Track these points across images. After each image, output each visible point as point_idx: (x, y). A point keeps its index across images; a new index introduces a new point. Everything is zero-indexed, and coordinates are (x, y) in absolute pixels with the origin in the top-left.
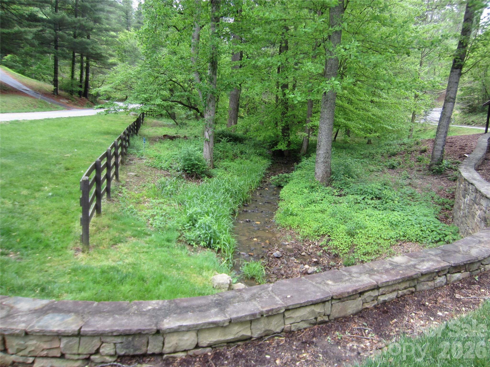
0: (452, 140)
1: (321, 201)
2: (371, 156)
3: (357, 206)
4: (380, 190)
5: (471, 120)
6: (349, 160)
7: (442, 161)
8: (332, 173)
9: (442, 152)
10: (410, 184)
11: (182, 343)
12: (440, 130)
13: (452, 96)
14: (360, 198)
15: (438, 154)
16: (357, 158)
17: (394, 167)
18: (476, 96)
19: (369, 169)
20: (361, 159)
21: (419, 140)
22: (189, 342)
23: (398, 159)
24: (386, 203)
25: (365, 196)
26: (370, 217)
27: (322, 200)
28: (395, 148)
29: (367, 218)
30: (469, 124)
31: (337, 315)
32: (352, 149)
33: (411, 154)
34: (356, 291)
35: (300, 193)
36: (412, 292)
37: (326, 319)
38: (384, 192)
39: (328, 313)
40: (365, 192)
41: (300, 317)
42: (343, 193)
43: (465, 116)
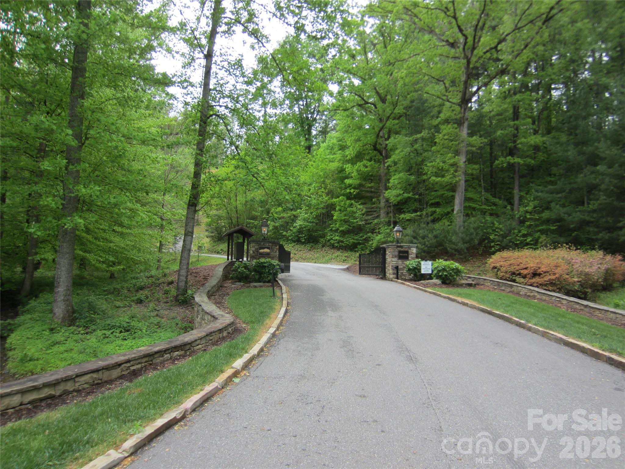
0: (197, 271)
1: (65, 342)
2: (116, 292)
3: (106, 340)
4: (128, 323)
5: (220, 249)
6: (92, 298)
7: (186, 291)
8: (74, 312)
9: (186, 282)
10: (157, 315)
11: (11, 403)
12: (183, 262)
13: (190, 230)
14: (108, 333)
15: (182, 284)
16: (100, 295)
17: (141, 301)
18: (223, 224)
19: (115, 305)
20: (105, 295)
21: (167, 271)
22: (17, 401)
23: (146, 292)
24: (135, 333)
25: (113, 330)
26: (120, 347)
27: (66, 340)
28: (143, 280)
29: (118, 348)
30: (218, 253)
31: (106, 379)
32: (93, 285)
33: (158, 286)
34: (116, 363)
35: (36, 337)
36: (151, 364)
37: (100, 381)
38: (132, 324)
39: (101, 378)
40: (114, 327)
41: (85, 380)
42: (89, 330)
43: (214, 244)
